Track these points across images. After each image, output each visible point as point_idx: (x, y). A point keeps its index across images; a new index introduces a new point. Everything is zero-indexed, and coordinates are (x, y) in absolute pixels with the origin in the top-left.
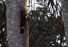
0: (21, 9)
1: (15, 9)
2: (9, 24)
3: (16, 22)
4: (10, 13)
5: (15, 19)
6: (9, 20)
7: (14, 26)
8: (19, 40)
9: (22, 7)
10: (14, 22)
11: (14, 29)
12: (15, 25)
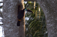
0: (18, 3)
1: (12, 3)
2: (6, 17)
3: (13, 16)
4: (7, 7)
5: (12, 13)
6: (6, 14)
7: (11, 20)
8: (15, 34)
9: (19, 2)
10: (11, 15)
11: (11, 23)
12: (12, 18)
